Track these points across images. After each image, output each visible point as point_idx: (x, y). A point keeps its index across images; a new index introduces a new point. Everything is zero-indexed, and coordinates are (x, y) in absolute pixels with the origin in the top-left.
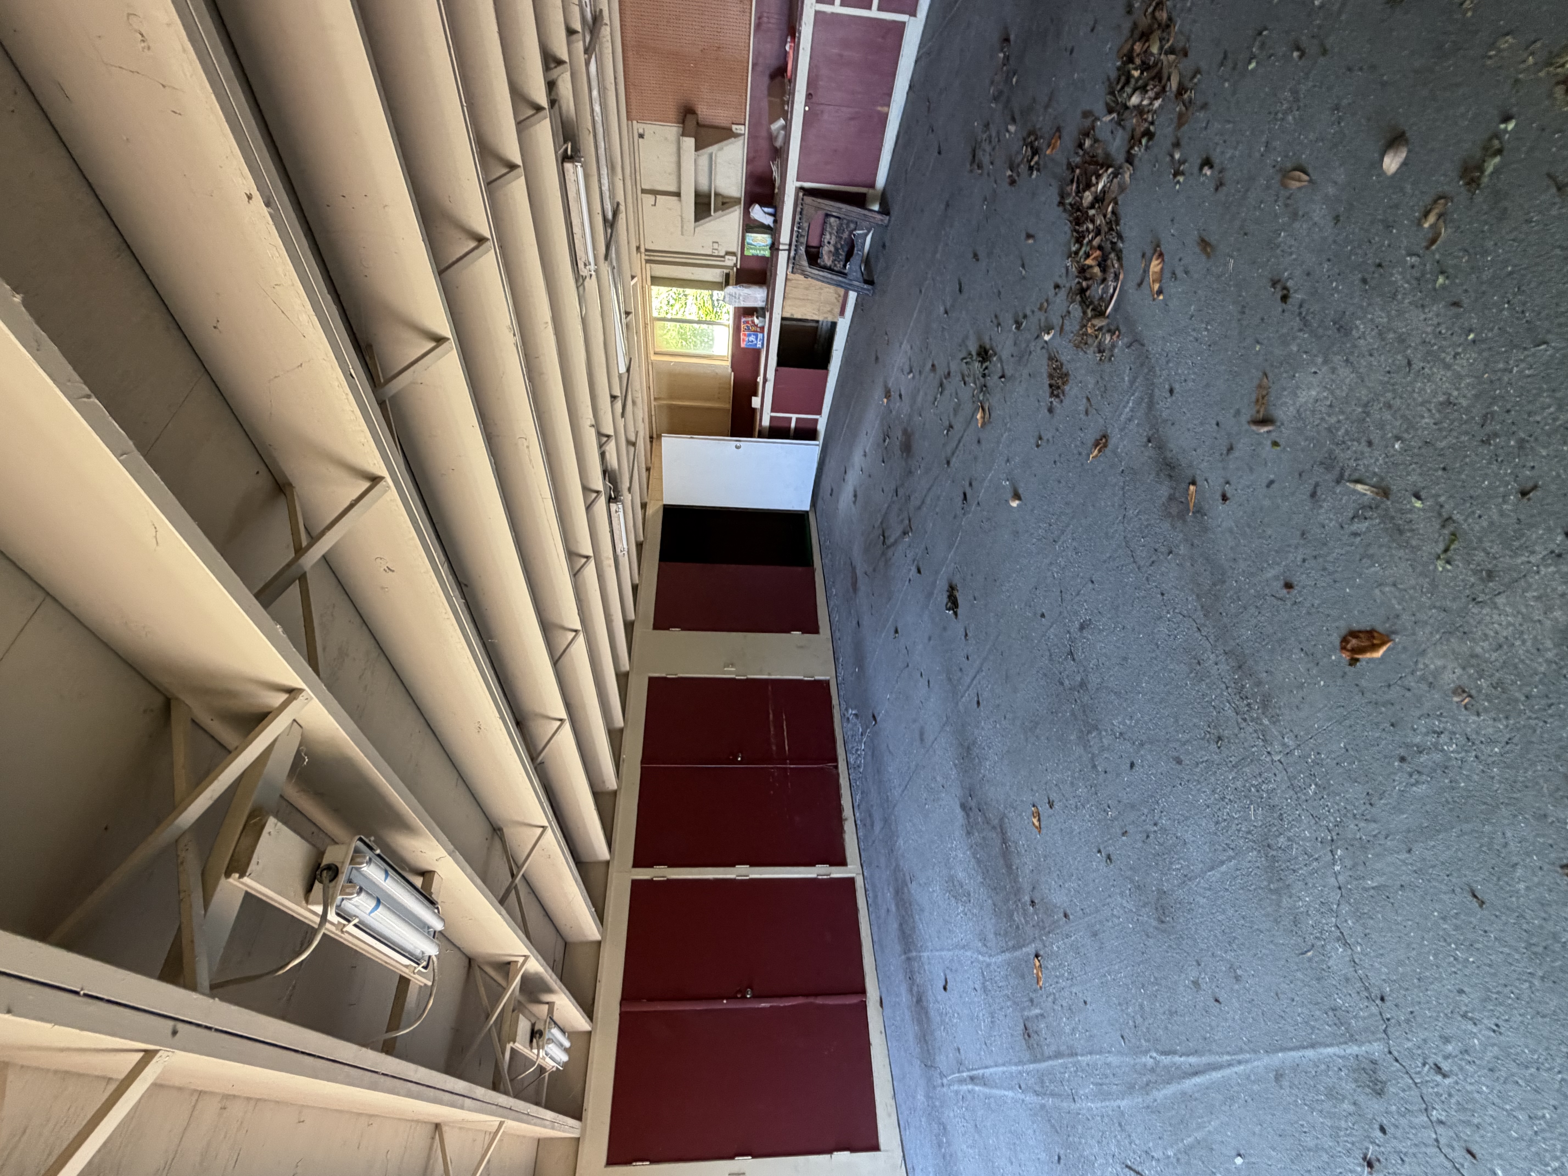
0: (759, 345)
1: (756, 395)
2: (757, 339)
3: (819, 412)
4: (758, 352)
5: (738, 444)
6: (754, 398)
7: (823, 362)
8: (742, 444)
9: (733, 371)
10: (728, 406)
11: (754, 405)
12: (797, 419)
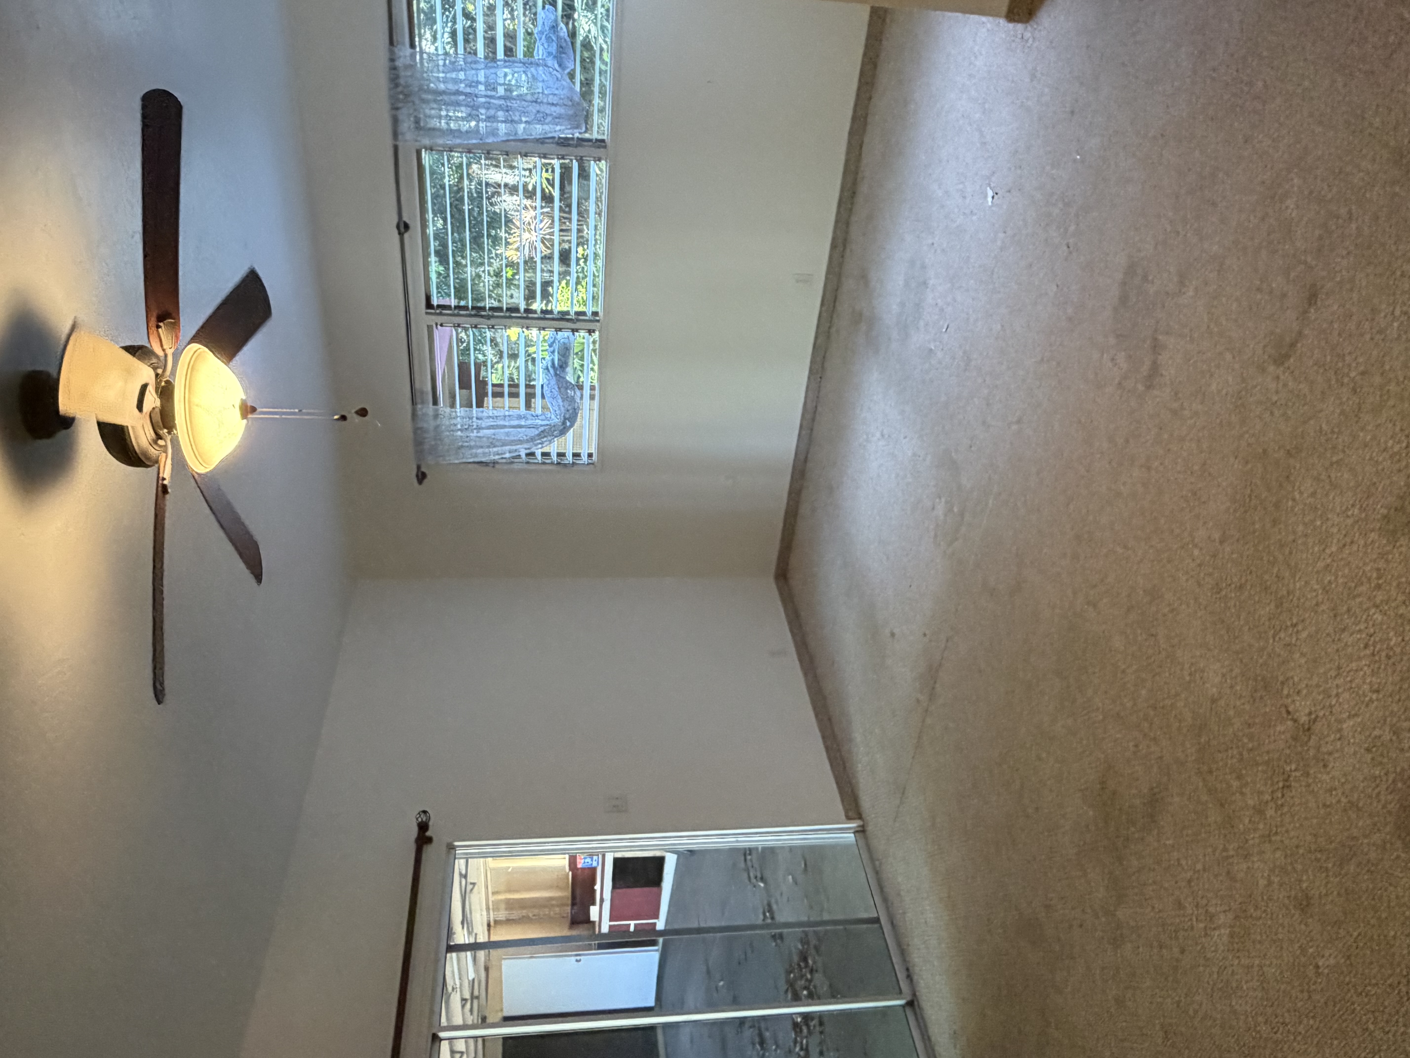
0: (595, 864)
1: (594, 904)
2: (592, 860)
3: (657, 916)
4: (593, 870)
5: (578, 958)
6: (592, 908)
7: (657, 881)
8: (582, 958)
9: (570, 869)
10: (568, 893)
11: (592, 919)
12: (636, 925)
